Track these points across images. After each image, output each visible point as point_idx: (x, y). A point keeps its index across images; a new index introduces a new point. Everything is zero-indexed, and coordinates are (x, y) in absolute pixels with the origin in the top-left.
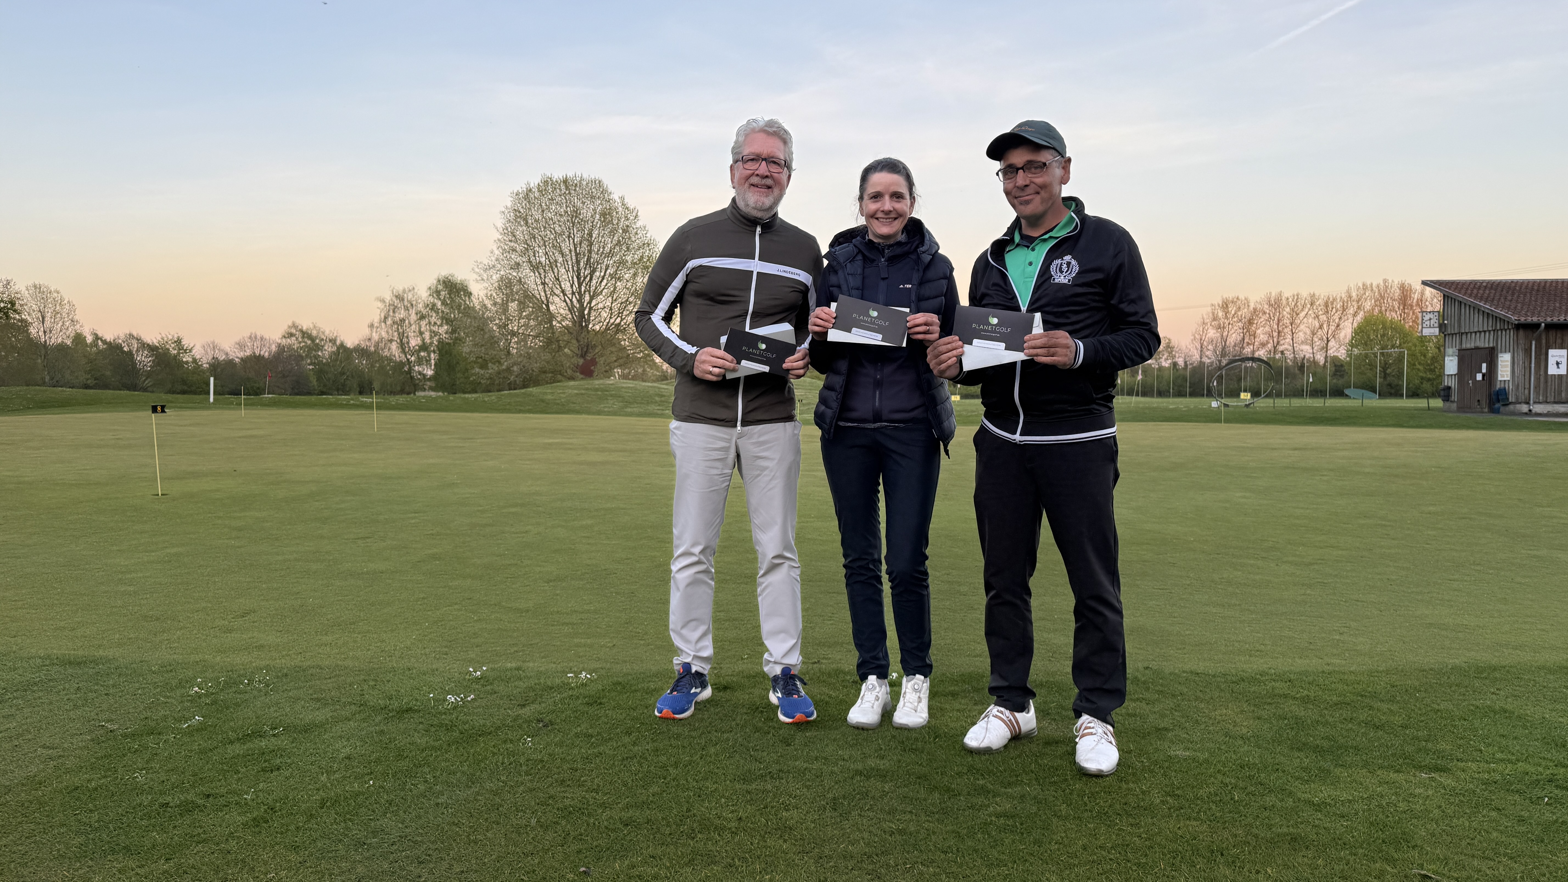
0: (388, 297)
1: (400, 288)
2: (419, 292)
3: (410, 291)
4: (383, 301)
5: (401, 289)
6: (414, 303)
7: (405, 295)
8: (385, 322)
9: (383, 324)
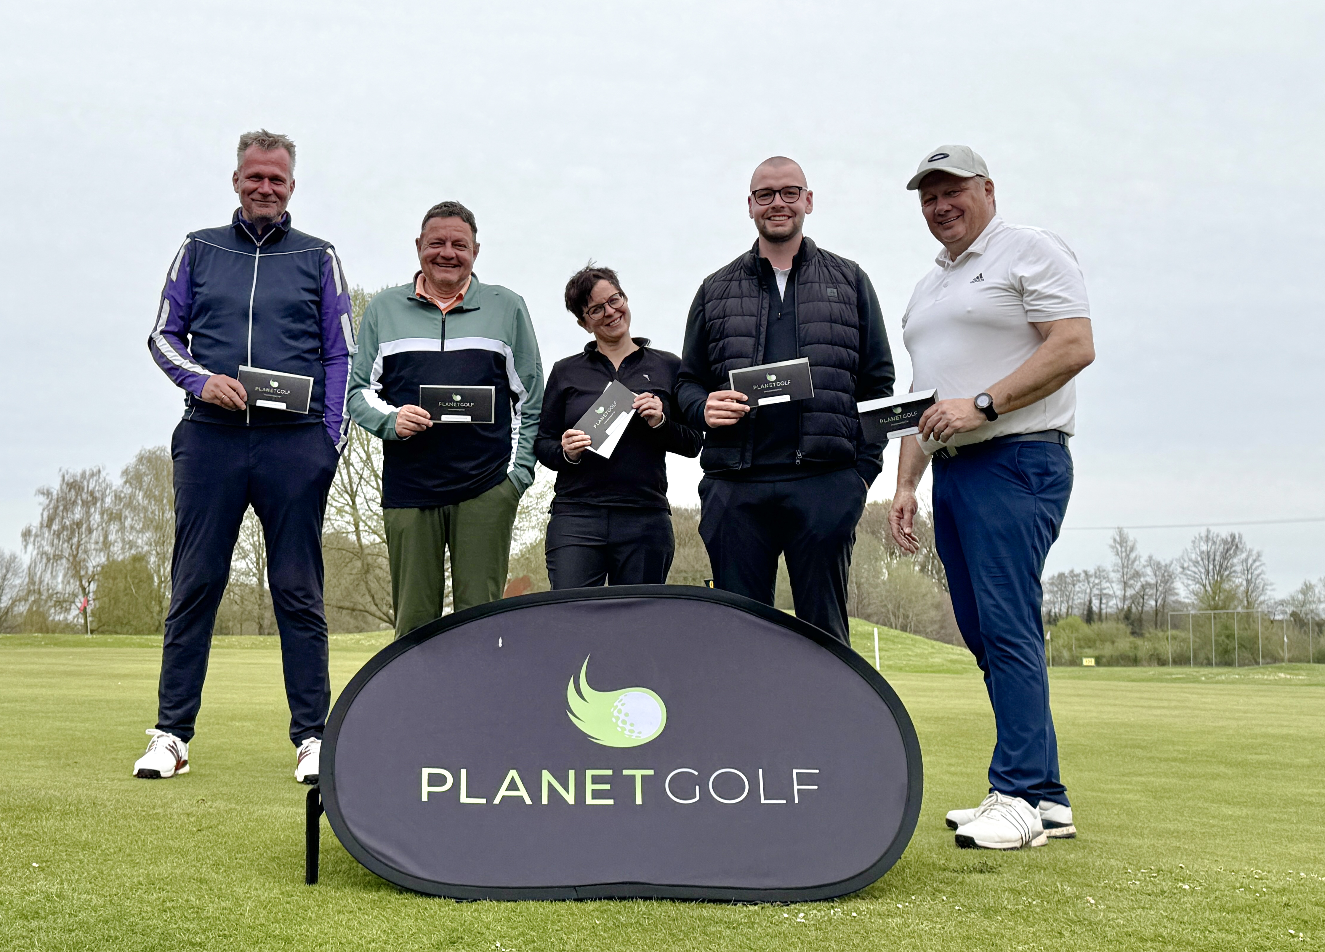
0: (56, 487)
1: (76, 470)
2: (108, 478)
3: (92, 475)
4: (48, 494)
5: (79, 472)
6: (98, 495)
7: (85, 483)
8: (49, 526)
9: (46, 530)
